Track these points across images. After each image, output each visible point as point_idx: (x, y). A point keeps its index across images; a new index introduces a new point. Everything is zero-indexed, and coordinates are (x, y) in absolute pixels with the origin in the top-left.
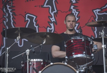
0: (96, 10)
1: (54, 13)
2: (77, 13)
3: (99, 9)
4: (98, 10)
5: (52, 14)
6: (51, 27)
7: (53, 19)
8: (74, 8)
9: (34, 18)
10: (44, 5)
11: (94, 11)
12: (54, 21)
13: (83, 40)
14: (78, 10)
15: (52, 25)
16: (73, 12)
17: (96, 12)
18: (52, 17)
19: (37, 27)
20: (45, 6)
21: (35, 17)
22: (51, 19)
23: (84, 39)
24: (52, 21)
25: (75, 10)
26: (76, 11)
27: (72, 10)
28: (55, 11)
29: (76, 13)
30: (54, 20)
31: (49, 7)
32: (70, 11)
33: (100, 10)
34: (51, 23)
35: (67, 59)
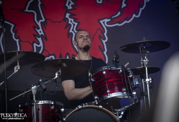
0: (103, 21)
1: (41, 23)
2: (76, 24)
3: (108, 18)
4: (106, 20)
5: (39, 24)
6: (38, 43)
7: (40, 31)
8: (70, 17)
9: (11, 26)
10: (25, 9)
11: (101, 22)
12: (42, 35)
13: (121, 71)
14: (77, 19)
15: (40, 40)
16: (70, 22)
17: (104, 22)
18: (39, 29)
19: (17, 40)
20: (27, 10)
21: (13, 26)
22: (38, 31)
23: (122, 69)
24: (40, 34)
25: (72, 20)
26: (74, 21)
27: (67, 19)
28: (42, 19)
29: (74, 25)
30: (42, 33)
31: (33, 14)
32: (65, 21)
33: (109, 20)
34: (39, 38)
35: (97, 99)
